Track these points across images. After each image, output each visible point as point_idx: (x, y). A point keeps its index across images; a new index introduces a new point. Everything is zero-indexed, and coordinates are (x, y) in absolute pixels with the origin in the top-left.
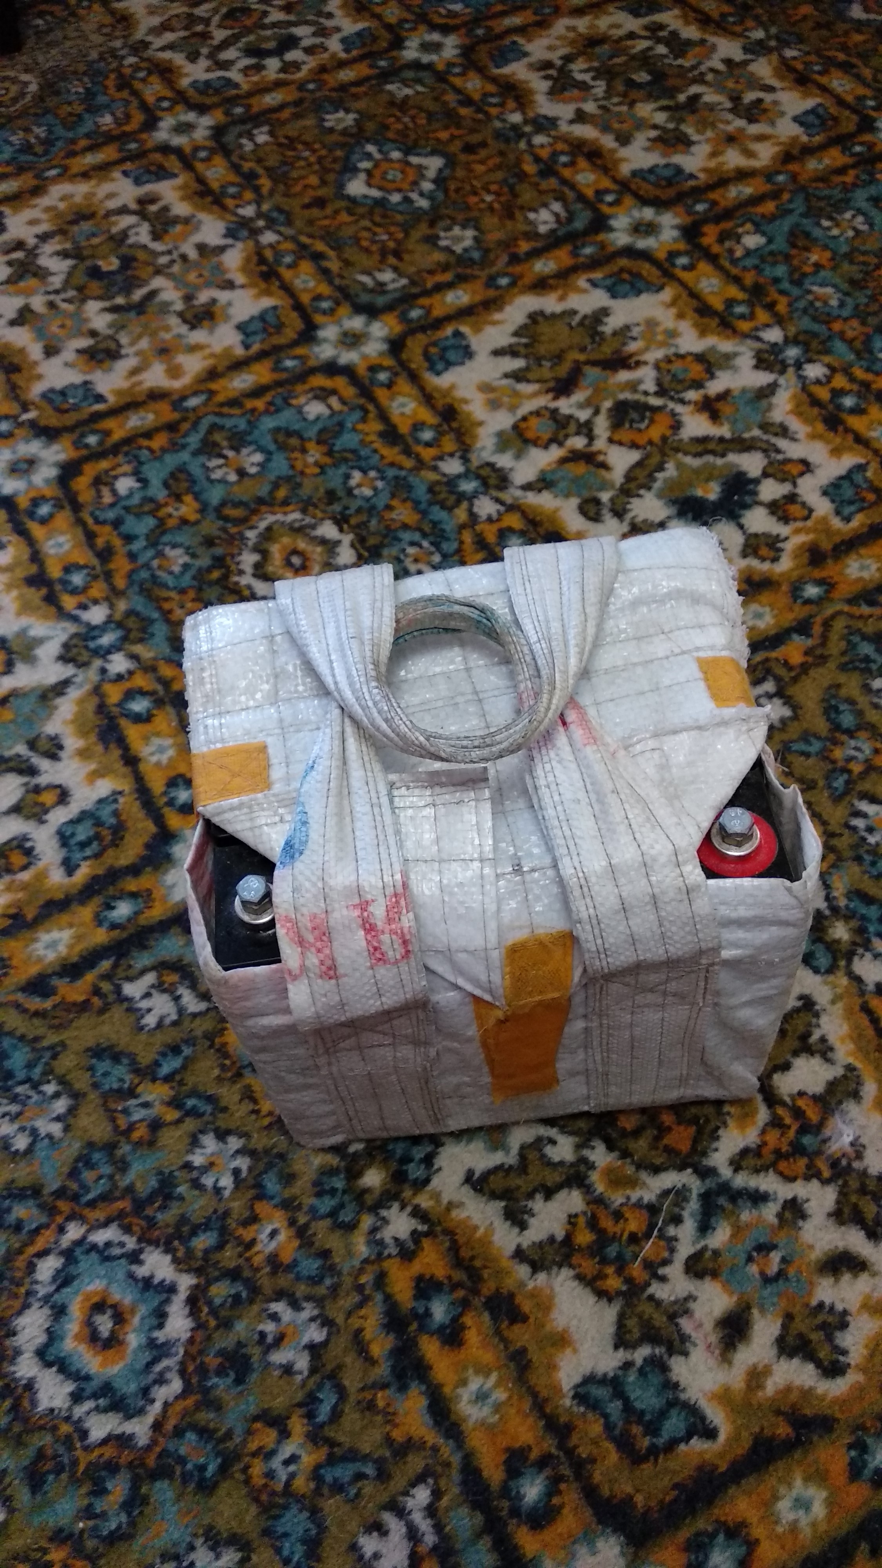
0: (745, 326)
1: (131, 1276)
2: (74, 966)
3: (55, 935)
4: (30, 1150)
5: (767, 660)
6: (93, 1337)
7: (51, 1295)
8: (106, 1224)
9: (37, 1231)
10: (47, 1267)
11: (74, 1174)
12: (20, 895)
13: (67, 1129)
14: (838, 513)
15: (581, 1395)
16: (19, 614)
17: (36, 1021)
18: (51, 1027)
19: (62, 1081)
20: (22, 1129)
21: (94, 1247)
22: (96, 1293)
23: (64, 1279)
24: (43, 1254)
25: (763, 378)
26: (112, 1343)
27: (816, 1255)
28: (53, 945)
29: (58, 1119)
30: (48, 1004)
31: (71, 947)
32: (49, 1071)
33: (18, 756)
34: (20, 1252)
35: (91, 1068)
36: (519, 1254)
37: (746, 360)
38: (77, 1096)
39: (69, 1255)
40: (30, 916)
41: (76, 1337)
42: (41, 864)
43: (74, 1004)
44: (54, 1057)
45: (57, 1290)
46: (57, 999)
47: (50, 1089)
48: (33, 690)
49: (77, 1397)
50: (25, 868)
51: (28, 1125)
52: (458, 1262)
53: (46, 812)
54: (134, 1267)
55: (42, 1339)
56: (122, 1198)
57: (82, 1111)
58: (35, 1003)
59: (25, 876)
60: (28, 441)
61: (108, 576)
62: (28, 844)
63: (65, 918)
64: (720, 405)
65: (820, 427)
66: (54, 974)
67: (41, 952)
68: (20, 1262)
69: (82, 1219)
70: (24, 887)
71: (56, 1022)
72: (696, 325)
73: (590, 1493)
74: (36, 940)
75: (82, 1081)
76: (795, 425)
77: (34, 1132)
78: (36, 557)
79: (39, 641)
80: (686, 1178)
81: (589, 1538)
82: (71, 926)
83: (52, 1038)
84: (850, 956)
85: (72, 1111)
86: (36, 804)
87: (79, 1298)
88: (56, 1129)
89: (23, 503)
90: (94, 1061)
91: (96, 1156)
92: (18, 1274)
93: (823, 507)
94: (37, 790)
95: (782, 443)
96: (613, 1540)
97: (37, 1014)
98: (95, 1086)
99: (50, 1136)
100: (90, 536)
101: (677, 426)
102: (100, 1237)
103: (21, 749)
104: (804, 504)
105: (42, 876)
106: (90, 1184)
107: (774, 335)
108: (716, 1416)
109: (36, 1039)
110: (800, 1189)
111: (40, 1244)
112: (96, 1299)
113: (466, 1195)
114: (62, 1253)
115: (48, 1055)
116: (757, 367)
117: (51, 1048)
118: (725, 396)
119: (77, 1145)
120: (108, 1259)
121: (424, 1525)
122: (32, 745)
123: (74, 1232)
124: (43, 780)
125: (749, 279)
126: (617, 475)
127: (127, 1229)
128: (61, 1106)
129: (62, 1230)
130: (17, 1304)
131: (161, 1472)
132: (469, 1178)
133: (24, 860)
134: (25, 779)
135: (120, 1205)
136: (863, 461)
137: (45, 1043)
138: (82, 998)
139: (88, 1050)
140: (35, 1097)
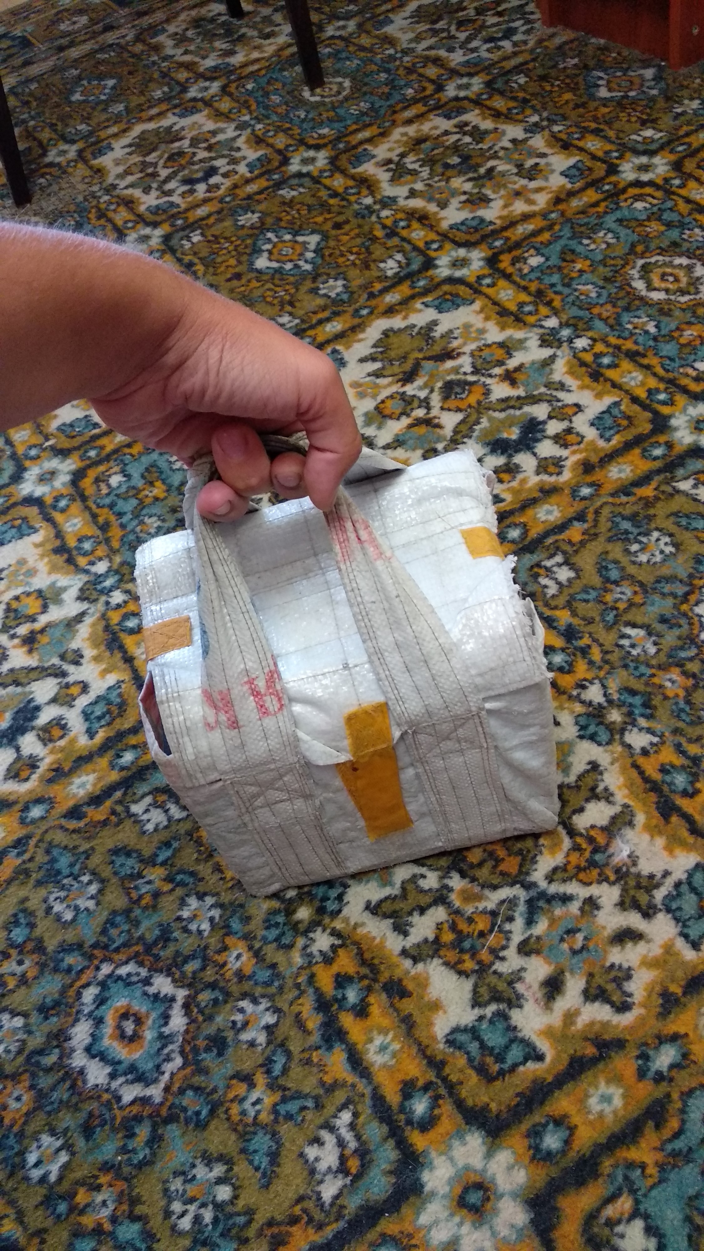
0: (531, 319)
1: (145, 994)
2: (98, 797)
3: (84, 778)
4: (74, 920)
5: (557, 541)
6: (122, 1036)
7: (92, 1012)
8: (126, 963)
9: (81, 971)
10: (89, 995)
11: (104, 932)
12: (60, 755)
13: (98, 904)
14: (602, 436)
15: (450, 1042)
16: (50, 573)
17: (74, 836)
18: (84, 839)
19: (93, 873)
20: (68, 906)
21: (120, 978)
22: (122, 1007)
23: (101, 1001)
24: (87, 985)
25: (547, 352)
26: (134, 1038)
27: (608, 932)
28: (83, 785)
29: (92, 898)
30: (81, 824)
31: (95, 785)
32: (84, 868)
33: (54, 665)
34: (71, 986)
35: (112, 862)
36: (404, 953)
37: (533, 342)
38: (102, 881)
39: (103, 985)
40: (66, 769)
41: (111, 1037)
42: (72, 734)
43: (99, 822)
44: (87, 858)
45: (97, 1008)
46: (87, 820)
47: (85, 879)
48: (61, 622)
49: (113, 1076)
50: (62, 737)
51: (73, 903)
52: (364, 962)
53: (74, 700)
54: (146, 988)
55: (88, 1040)
56: (137, 944)
57: (107, 891)
58: (73, 824)
59: (62, 743)
60: (49, 460)
61: (107, 541)
62: (63, 722)
63: (90, 767)
64: (515, 375)
65: (587, 380)
66: (84, 804)
67: (75, 791)
68: (72, 992)
69: (111, 960)
70: (62, 750)
71: (88, 834)
72: (498, 323)
73: (460, 1105)
74: (71, 783)
75: (106, 872)
76: (570, 381)
77: (76, 908)
78: (59, 534)
79: (65, 589)
80: (517, 891)
81: (460, 1135)
82: (94, 771)
83: (85, 846)
84: (622, 731)
85: (100, 891)
86: (67, 695)
87: (112, 1012)
88: (91, 904)
89: (49, 500)
90: (114, 858)
91: (118, 919)
92: (71, 1000)
93: (591, 434)
94: (67, 686)
95: (561, 395)
96: (476, 1135)
97: (74, 831)
98: (115, 873)
99: (87, 909)
100: (94, 516)
101: (487, 392)
102: (123, 971)
103: (56, 661)
104: (578, 434)
105: (74, 741)
106: (115, 937)
107: (552, 322)
108: (544, 1046)
109: (75, 847)
110: (594, 890)
111: (84, 979)
112: (123, 1011)
113: (367, 917)
114: (98, 984)
115: (83, 857)
116: (541, 346)
117: (85, 852)
118: (518, 369)
119: (106, 913)
120: (129, 984)
121: (348, 1136)
122: (63, 657)
123: (106, 969)
124: (70, 679)
125: (533, 287)
126: (448, 432)
127: (141, 964)
128: (93, 889)
129: (98, 968)
130: (70, 1019)
131: (171, 1119)
132: (368, 907)
133: (61, 733)
134: (59, 680)
135: (136, 948)
136: (618, 399)
137: (81, 849)
138: (103, 818)
139: (110, 850)
140: (76, 885)
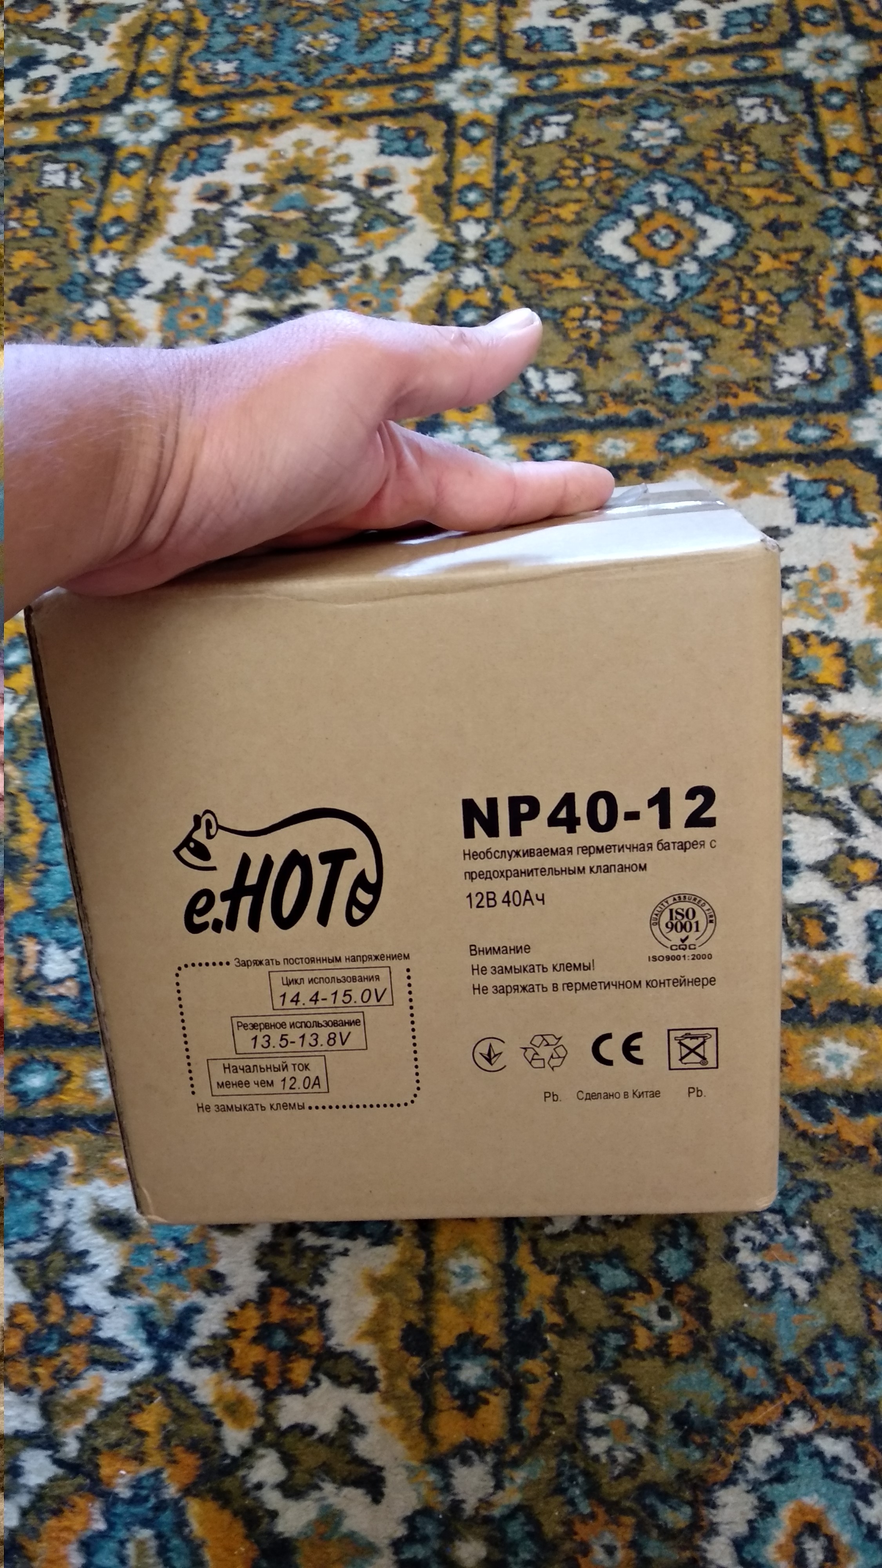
1: (856, 1513)
2: (858, 1097)
3: (842, 1047)
4: (766, 1298)
7: (762, 1484)
8: (838, 1434)
9: (759, 1399)
11: (811, 1352)
12: (810, 978)
13: (813, 1294)
16: (869, 619)
17: (802, 1144)
18: (820, 1160)
19: (818, 1232)
20: (765, 1267)
21: (818, 1454)
22: (812, 1511)
23: (779, 1473)
24: (762, 1430)
28: (836, 1058)
29: (806, 1276)
30: (820, 1129)
31: (857, 1071)
32: (805, 1213)
33: (836, 799)
34: (738, 1412)
35: (855, 1234)
38: (830, 1258)
39: (790, 1445)
40: (818, 1009)
41: (780, 1547)
42: (841, 951)
43: (849, 1145)
44: (816, 1198)
45: (771, 1481)
46: (831, 1129)
47: (804, 1235)
48: (870, 723)
50: (822, 946)
51: (773, 1265)
53: (859, 888)
54: (860, 1504)
55: (742, 1529)
56: (863, 1413)
57: (836, 1281)
58: (804, 1120)
59: (821, 958)
62: (831, 919)
63: (856, 1032)
66: (833, 1096)
67: (821, 1060)
68: (735, 1425)
69: (813, 1415)
70: (816, 969)
71: (826, 1157)
74: (819, 1044)
75: (842, 1246)
77: (776, 1277)
82: (862, 1046)
83: (815, 1174)
85: (822, 1274)
86: (848, 871)
87: (792, 1505)
88: (802, 1287)
90: (860, 1227)
91: (841, 1346)
92: (731, 1439)
94: (851, 853)
97: (804, 1135)
98: (856, 1259)
99: (791, 1290)
102: (830, 1446)
103: (842, 794)
105: (841, 965)
106: (829, 1375)
109: (798, 1166)
111: (759, 1416)
112: (811, 1518)
114: (782, 1441)
115: (807, 1192)
117: (813, 1185)
119: (821, 1321)
120: (831, 1476)
122: (856, 794)
123: (799, 1424)
124: (861, 844)
127: (861, 1454)
128: (813, 1262)
129: (787, 1414)
130: (723, 1474)
133: (823, 938)
134: (841, 835)
135: (857, 1420)
137: (808, 1176)
138: (858, 1142)
139: (855, 1210)
140: (785, 1236)
